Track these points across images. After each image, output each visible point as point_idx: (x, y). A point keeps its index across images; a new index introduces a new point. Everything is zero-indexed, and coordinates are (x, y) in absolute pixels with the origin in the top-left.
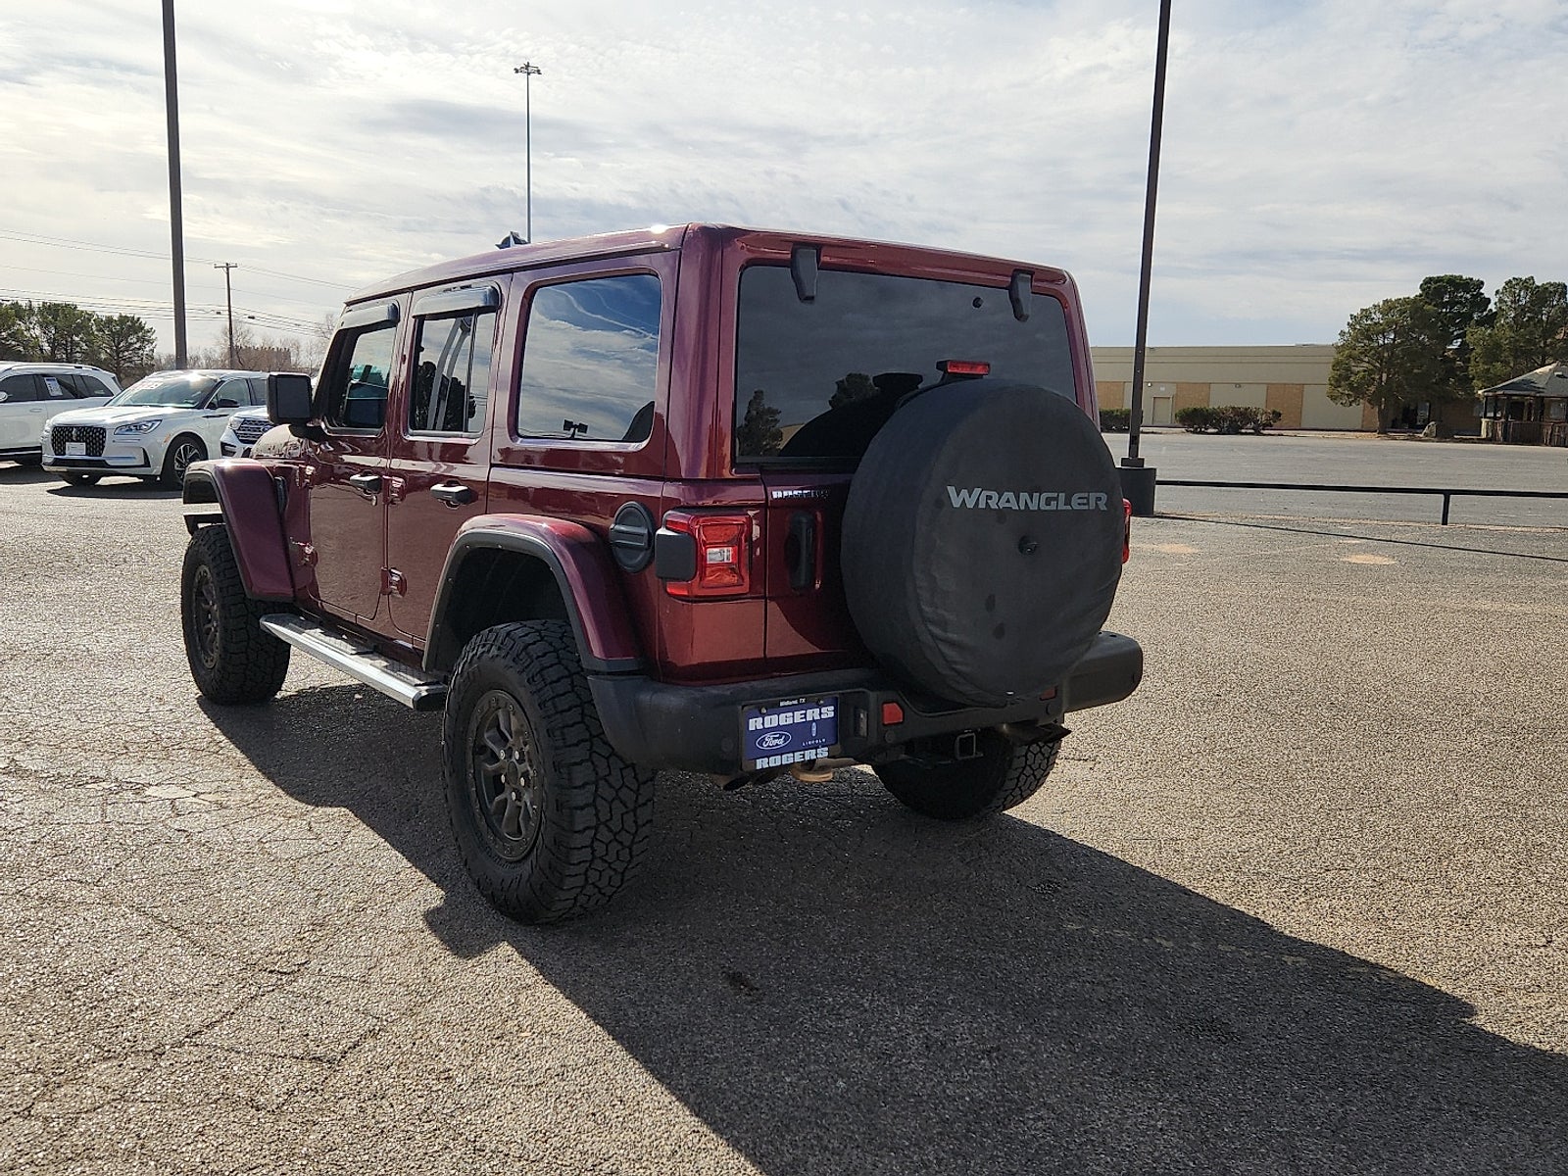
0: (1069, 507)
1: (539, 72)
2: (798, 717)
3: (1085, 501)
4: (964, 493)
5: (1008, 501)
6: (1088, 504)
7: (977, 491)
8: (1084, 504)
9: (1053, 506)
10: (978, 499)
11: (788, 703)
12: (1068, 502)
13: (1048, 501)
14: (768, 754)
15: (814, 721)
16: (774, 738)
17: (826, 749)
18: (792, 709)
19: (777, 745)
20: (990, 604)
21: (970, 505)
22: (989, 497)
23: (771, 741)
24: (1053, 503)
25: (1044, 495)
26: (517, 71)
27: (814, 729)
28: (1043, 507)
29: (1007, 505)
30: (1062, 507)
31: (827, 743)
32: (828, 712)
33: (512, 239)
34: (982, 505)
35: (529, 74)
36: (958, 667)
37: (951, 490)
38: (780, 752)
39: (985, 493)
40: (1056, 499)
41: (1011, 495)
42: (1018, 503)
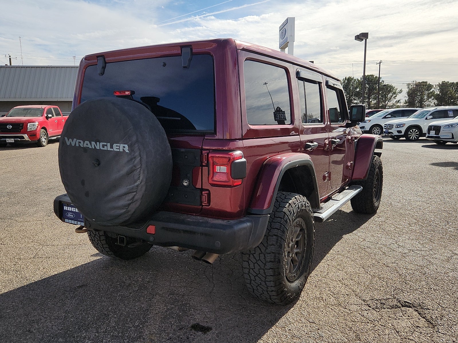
0: (112, 150)
3: (118, 147)
4: (70, 140)
6: (119, 149)
7: (75, 140)
8: (118, 149)
9: (105, 148)
10: (76, 142)
12: (112, 147)
13: (103, 146)
14: (68, 219)
16: (71, 214)
18: (74, 207)
20: (83, 183)
21: (73, 145)
22: (80, 142)
24: (106, 147)
25: (102, 144)
27: (81, 216)
28: (102, 148)
29: (87, 146)
30: (109, 149)
34: (77, 145)
37: (66, 138)
38: (73, 219)
39: (78, 141)
40: (106, 145)
41: (88, 142)
42: (91, 146)
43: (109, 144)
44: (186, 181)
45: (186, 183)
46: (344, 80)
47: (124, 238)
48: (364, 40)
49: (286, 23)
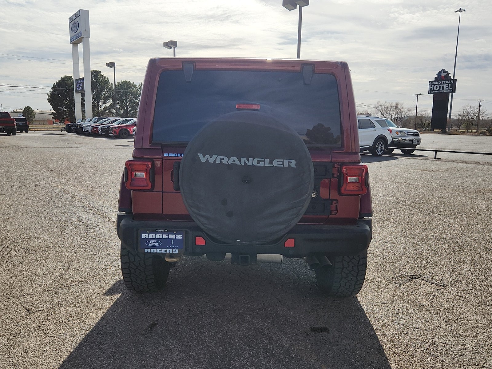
0: (272, 165)
1: (465, 11)
2: (165, 236)
3: (282, 163)
4: (208, 156)
5: (234, 161)
6: (283, 164)
7: (215, 156)
8: (281, 164)
9: (262, 164)
10: (216, 159)
11: (159, 231)
13: (258, 162)
14: (150, 248)
15: (172, 239)
16: (154, 243)
17: (177, 250)
18: (163, 233)
19: (155, 245)
20: (224, 202)
21: (211, 161)
22: (222, 159)
23: (152, 243)
25: (256, 160)
26: (456, 12)
27: (172, 242)
28: (255, 164)
29: (234, 162)
30: (267, 165)
31: (178, 248)
32: (179, 237)
33: (442, 72)
34: (218, 162)
35: (461, 12)
36: (207, 226)
37: (200, 155)
38: (156, 248)
39: (219, 157)
40: (264, 161)
41: (236, 159)
42: (240, 163)
43: (267, 161)
44: (315, 193)
45: (314, 195)
46: (140, 86)
47: (248, 257)
48: (173, 48)
49: (78, 16)
